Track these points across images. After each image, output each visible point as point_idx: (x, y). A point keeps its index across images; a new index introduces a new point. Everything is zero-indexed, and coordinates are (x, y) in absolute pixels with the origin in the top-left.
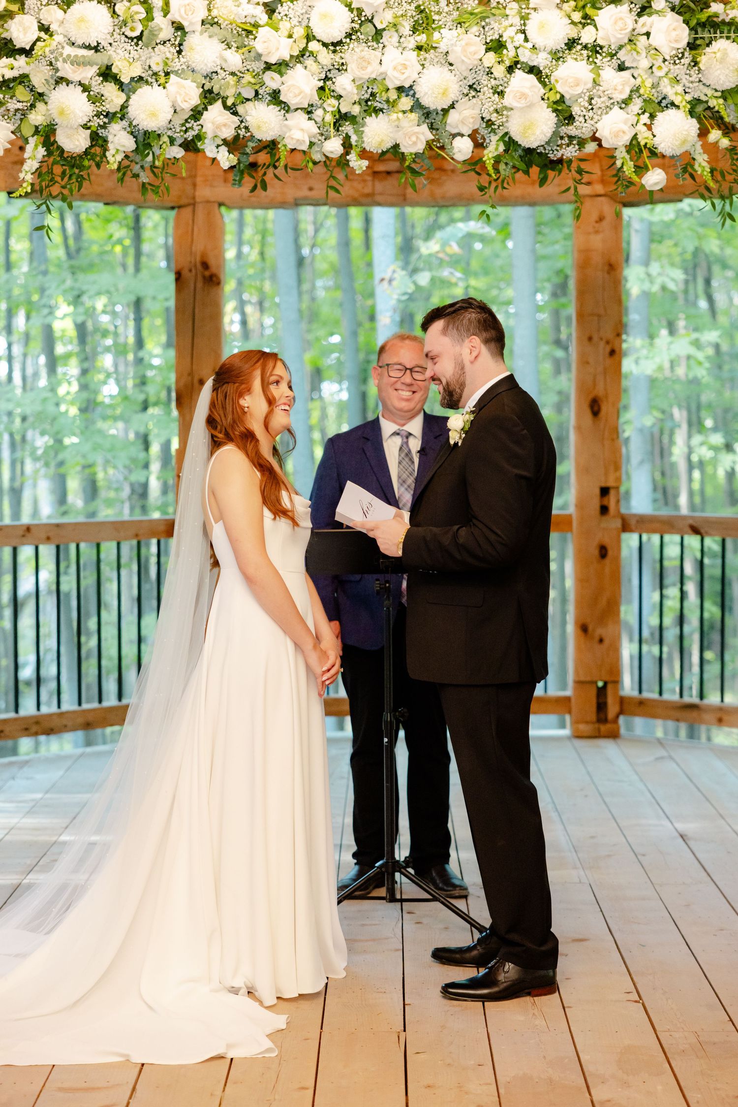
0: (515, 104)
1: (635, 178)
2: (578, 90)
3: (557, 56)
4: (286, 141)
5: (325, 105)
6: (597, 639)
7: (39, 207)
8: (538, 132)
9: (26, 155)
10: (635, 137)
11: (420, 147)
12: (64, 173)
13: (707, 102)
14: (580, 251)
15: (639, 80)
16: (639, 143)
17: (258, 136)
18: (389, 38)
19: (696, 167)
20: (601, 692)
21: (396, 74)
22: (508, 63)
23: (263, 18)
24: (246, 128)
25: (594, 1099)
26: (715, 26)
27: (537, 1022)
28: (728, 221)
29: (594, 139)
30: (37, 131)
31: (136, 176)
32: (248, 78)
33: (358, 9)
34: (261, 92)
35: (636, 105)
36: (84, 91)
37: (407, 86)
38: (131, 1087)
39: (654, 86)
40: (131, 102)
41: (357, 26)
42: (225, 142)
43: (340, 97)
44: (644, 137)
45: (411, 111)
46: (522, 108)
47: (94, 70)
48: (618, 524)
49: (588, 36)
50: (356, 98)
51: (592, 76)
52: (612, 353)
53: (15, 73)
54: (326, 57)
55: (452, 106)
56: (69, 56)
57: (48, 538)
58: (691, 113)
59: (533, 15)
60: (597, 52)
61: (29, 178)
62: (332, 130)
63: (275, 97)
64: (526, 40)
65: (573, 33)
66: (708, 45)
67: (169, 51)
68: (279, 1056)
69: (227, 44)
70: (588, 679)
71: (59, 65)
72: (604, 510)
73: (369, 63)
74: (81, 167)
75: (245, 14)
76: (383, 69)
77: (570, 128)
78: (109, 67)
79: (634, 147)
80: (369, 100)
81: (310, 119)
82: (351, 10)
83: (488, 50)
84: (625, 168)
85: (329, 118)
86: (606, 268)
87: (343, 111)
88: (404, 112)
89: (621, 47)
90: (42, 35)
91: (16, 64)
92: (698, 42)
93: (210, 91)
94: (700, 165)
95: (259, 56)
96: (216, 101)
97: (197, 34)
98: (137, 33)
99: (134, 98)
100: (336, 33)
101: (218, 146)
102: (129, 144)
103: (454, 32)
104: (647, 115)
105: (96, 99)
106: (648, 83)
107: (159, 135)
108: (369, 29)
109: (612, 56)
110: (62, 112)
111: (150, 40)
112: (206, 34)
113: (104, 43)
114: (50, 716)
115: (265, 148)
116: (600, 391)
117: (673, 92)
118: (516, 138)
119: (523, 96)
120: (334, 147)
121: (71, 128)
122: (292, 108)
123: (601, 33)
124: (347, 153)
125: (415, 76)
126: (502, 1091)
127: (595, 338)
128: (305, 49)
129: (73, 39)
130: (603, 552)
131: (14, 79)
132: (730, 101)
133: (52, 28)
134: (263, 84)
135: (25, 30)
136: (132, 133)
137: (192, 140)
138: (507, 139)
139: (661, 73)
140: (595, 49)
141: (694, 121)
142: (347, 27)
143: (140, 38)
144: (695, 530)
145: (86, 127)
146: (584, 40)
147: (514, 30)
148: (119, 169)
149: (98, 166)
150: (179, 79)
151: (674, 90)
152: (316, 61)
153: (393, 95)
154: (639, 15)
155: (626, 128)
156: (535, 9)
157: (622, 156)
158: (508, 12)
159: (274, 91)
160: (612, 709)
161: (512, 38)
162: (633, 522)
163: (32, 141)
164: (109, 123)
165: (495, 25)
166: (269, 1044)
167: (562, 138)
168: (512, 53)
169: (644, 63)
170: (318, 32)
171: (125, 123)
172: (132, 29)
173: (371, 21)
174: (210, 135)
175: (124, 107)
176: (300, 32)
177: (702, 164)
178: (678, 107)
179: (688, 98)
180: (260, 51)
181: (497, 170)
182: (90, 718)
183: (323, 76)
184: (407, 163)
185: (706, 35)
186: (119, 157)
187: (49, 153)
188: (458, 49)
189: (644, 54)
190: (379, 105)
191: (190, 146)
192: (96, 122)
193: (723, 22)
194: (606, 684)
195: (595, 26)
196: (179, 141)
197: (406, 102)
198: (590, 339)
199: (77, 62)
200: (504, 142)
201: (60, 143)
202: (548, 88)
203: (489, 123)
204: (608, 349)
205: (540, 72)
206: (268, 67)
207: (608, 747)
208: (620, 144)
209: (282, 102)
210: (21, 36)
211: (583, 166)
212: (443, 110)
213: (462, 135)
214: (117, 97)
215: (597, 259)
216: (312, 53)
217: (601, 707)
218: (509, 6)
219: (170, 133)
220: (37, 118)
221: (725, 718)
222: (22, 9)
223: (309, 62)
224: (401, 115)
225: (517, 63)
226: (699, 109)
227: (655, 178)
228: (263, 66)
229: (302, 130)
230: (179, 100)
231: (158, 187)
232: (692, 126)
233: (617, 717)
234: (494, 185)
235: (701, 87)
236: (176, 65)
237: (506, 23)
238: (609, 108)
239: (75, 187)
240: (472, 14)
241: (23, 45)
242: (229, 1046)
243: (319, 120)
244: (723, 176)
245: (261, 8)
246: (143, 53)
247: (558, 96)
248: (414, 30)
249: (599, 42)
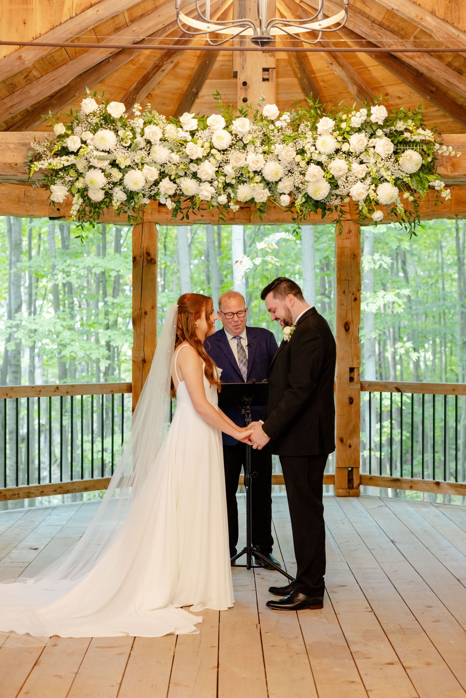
0: (310, 180)
1: (368, 215)
2: (341, 173)
3: (330, 157)
4: (200, 196)
5: (219, 179)
6: (348, 445)
7: (78, 227)
8: (321, 193)
9: (73, 202)
10: (368, 196)
11: (265, 200)
12: (91, 211)
13: (402, 179)
14: (339, 248)
15: (370, 169)
16: (370, 199)
17: (186, 193)
18: (250, 148)
19: (398, 210)
20: (350, 473)
21: (253, 165)
22: (307, 160)
23: (190, 138)
24: (180, 190)
25: (352, 651)
26: (407, 143)
27: (323, 620)
28: (413, 235)
29: (348, 195)
30: (79, 191)
31: (126, 212)
32: (182, 166)
33: (235, 134)
34: (188, 173)
35: (369, 181)
36: (102, 172)
37: (258, 171)
38: (131, 646)
39: (377, 171)
40: (125, 177)
41: (235, 142)
42: (170, 196)
43: (225, 175)
44: (372, 195)
45: (260, 182)
46: (314, 182)
47: (108, 162)
48: (359, 386)
49: (345, 147)
50: (234, 176)
51: (347, 166)
52: (355, 299)
53: (69, 163)
54: (219, 157)
55: (280, 180)
56: (96, 156)
57: (67, 392)
58: (395, 185)
59: (319, 137)
60: (350, 155)
61: (75, 213)
62: (222, 191)
63: (195, 175)
64: (316, 149)
65: (338, 146)
66: (403, 152)
67: (143, 153)
68: (200, 634)
69: (172, 150)
70: (344, 466)
71: (91, 160)
72: (351, 379)
73: (240, 160)
74: (100, 208)
75: (181, 136)
76: (247, 162)
77: (337, 191)
78: (115, 161)
79: (368, 200)
80: (240, 177)
81: (211, 186)
82: (232, 135)
83: (297, 154)
84: (363, 210)
85: (221, 185)
86: (352, 257)
87: (227, 182)
88: (257, 183)
89: (361, 153)
90: (83, 145)
91: (70, 159)
92: (398, 151)
93: (164, 172)
94: (399, 209)
95: (187, 156)
96: (166, 177)
97: (157, 145)
98: (128, 145)
99: (126, 175)
100: (225, 146)
101: (166, 199)
102: (124, 197)
103: (282, 146)
104: (374, 185)
105: (108, 176)
106: (374, 170)
107: (138, 193)
108: (241, 144)
109: (357, 157)
110: (92, 182)
111: (135, 148)
112: (162, 145)
113: (112, 150)
114: (68, 483)
115: (189, 199)
116: (349, 318)
117: (386, 174)
118: (311, 196)
119: (315, 176)
120: (223, 199)
121: (96, 189)
122: (203, 180)
123: (351, 147)
124: (229, 202)
125: (262, 166)
126: (307, 648)
127: (347, 292)
128: (209, 153)
129: (98, 148)
130: (351, 401)
131: (69, 166)
132: (414, 179)
133: (88, 142)
134: (189, 169)
135: (74, 143)
136: (125, 192)
137: (154, 196)
138: (306, 196)
139: (381, 166)
140: (349, 154)
141: (397, 188)
142: (230, 142)
143: (129, 147)
144: (398, 390)
145: (103, 189)
146: (343, 150)
147: (310, 144)
148: (118, 210)
149: (107, 207)
150: (148, 167)
151: (387, 174)
152: (214, 158)
153: (252, 175)
154: (370, 138)
155: (364, 191)
156: (320, 135)
157: (362, 204)
158: (307, 136)
159: (194, 173)
160: (356, 482)
161: (309, 149)
162: (366, 386)
163: (77, 196)
164: (114, 187)
165: (301, 142)
166: (195, 628)
167: (333, 196)
168: (309, 155)
169: (372, 161)
170: (216, 145)
171: (121, 187)
172: (126, 143)
173: (241, 140)
174: (163, 193)
175: (121, 180)
176: (207, 145)
177: (400, 208)
178: (389, 182)
179: (394, 177)
180: (188, 154)
181: (301, 211)
182: (88, 486)
183: (218, 165)
184: (258, 207)
185: (402, 148)
186: (119, 204)
187: (84, 201)
188: (283, 153)
189: (372, 156)
190: (245, 179)
191: (153, 197)
192: (108, 186)
193: (410, 141)
194: (352, 468)
195: (349, 143)
196: (147, 196)
197: (258, 178)
198: (344, 292)
199: (100, 159)
200: (305, 197)
201: (90, 197)
202: (326, 172)
203: (298, 188)
204: (353, 298)
205: (323, 164)
206: (192, 161)
207: (354, 500)
208: (361, 199)
209: (198, 178)
210: (72, 146)
211: (343, 208)
212: (276, 182)
213: (285, 194)
214: (118, 175)
215: (347, 252)
216: (213, 155)
217: (350, 480)
218: (308, 133)
219: (143, 192)
220: (79, 185)
221: (414, 486)
222: (73, 133)
223: (211, 159)
224: (255, 184)
225: (311, 160)
226: (399, 182)
227: (378, 215)
228: (189, 160)
229: (208, 191)
230: (149, 177)
231: (137, 218)
232: (396, 190)
233: (359, 486)
234: (300, 217)
235: (400, 172)
236: (148, 160)
237: (306, 141)
238: (356, 182)
239: (96, 217)
240: (289, 137)
241: (73, 150)
242: (176, 629)
243: (216, 186)
244: (410, 213)
245: (188, 133)
246: (132, 154)
247: (331, 176)
248: (262, 144)
249: (351, 150)
